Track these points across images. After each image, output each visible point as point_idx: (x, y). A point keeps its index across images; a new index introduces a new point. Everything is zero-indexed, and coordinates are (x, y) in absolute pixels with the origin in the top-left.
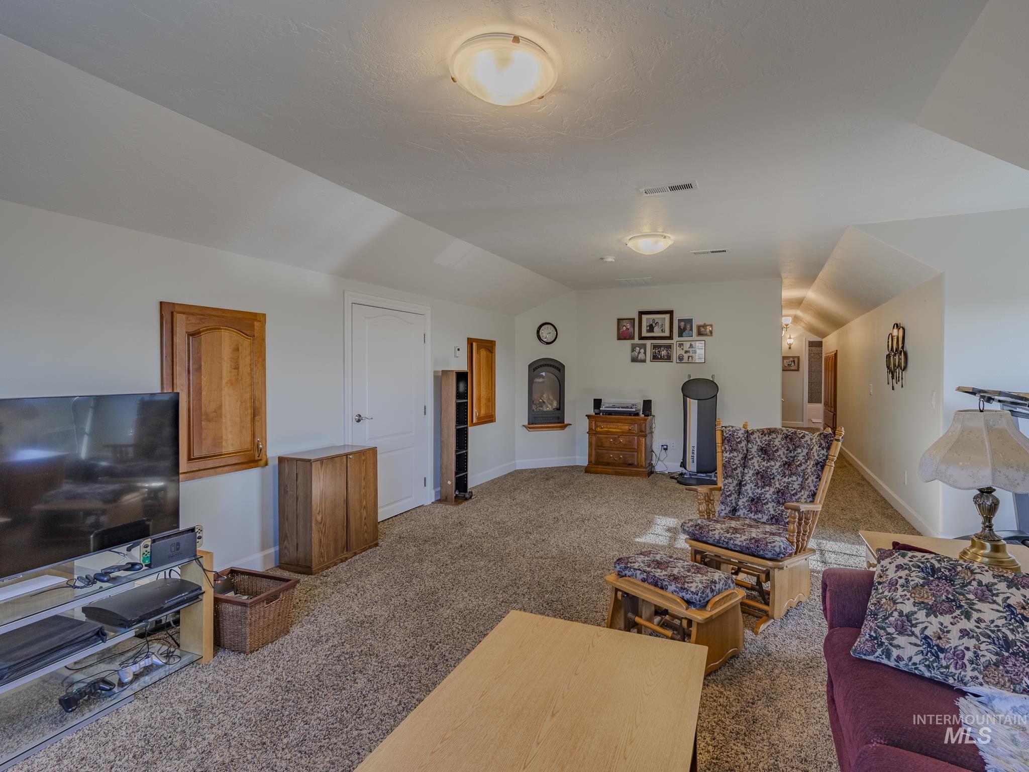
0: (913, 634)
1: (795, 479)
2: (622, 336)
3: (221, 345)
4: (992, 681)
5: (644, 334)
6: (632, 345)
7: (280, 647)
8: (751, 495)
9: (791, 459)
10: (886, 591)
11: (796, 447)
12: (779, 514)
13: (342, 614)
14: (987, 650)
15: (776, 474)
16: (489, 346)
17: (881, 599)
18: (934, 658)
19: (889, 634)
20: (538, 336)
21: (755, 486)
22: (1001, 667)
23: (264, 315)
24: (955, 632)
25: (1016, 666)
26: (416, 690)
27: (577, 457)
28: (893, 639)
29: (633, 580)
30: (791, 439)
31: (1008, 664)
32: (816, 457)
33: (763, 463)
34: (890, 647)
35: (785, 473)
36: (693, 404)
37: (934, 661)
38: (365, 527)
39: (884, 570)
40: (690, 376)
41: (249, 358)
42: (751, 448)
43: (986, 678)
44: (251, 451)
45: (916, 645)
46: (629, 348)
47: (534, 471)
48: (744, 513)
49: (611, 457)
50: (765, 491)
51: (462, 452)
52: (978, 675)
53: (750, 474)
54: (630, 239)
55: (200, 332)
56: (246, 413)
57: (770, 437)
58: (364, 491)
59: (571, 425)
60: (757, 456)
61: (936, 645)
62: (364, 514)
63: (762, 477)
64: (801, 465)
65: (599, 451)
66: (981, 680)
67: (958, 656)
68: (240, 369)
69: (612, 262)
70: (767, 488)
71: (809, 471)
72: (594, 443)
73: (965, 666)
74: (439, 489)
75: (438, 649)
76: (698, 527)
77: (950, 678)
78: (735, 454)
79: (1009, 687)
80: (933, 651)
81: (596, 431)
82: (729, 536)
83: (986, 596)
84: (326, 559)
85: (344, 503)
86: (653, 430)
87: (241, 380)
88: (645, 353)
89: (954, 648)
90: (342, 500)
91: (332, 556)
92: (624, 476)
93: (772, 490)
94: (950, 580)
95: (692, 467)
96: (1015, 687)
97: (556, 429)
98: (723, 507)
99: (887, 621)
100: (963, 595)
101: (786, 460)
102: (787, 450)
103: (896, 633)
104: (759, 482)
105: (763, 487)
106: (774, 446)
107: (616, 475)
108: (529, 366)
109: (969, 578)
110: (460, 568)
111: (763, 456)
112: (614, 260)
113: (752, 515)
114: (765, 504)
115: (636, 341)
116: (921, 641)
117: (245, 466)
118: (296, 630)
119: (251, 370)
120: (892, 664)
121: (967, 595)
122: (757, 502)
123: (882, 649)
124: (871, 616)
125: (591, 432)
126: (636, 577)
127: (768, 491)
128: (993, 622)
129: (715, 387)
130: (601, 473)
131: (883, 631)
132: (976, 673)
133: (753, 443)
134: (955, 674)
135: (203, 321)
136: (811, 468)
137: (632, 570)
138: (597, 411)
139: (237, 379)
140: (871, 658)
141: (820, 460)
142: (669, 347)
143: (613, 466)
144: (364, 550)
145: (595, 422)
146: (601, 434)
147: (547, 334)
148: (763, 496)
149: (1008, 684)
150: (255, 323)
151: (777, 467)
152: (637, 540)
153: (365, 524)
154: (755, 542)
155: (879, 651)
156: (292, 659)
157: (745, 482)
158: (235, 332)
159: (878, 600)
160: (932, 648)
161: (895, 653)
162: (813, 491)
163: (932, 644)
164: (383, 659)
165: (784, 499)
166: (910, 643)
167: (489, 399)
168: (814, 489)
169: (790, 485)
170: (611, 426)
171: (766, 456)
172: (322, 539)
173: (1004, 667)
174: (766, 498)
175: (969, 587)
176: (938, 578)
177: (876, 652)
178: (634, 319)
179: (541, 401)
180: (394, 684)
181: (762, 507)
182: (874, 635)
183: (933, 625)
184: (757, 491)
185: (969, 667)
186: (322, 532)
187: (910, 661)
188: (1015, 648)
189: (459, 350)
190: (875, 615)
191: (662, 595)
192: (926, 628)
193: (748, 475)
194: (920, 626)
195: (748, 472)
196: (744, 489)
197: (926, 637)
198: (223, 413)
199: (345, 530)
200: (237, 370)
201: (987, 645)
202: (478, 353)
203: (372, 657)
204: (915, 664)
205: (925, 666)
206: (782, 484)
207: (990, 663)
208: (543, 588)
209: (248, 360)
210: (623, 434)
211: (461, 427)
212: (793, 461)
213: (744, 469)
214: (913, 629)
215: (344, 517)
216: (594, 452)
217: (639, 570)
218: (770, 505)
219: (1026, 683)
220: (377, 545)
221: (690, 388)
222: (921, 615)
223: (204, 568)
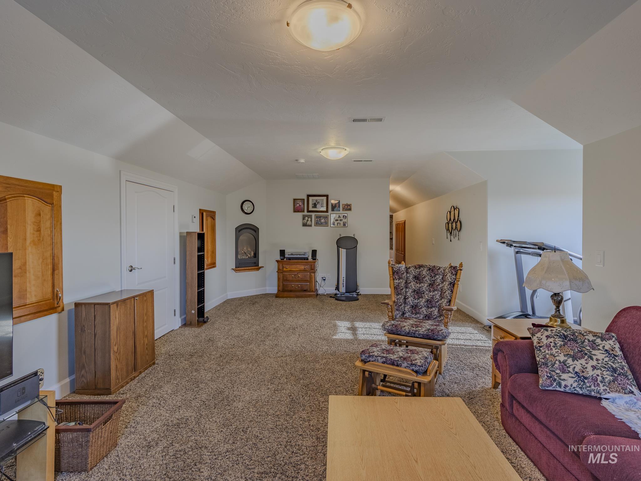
0: (569, 372)
1: (437, 293)
2: (296, 210)
3: (25, 211)
4: (614, 390)
5: (311, 209)
6: (303, 215)
7: (117, 459)
8: (412, 304)
9: (433, 282)
10: (546, 351)
11: (435, 275)
12: (429, 314)
13: (156, 421)
14: (607, 374)
15: (425, 291)
16: (212, 215)
17: (545, 355)
18: (583, 383)
19: (557, 374)
20: (241, 209)
21: (414, 298)
22: (616, 382)
23: (60, 187)
24: (589, 369)
25: (622, 380)
26: (253, 467)
27: (267, 288)
28: (560, 376)
29: (376, 363)
30: (432, 271)
31: (618, 380)
32: (450, 280)
33: (417, 285)
34: (560, 381)
35: (430, 290)
36: (343, 252)
37: (583, 385)
38: (147, 351)
39: (540, 339)
40: (340, 235)
41: (49, 221)
42: (409, 277)
43: (610, 389)
44: (51, 299)
45: (572, 377)
46: (301, 218)
47: (241, 299)
48: (409, 315)
49: (293, 287)
50: (420, 301)
51: (201, 290)
52: (606, 388)
53: (410, 292)
54: (322, 150)
55: (5, 199)
56: (47, 268)
57: (420, 270)
58: (146, 323)
59: (263, 267)
60: (413, 281)
61: (582, 376)
62: (146, 342)
63: (417, 293)
64: (439, 285)
65: (284, 283)
66: (608, 390)
67: (595, 380)
68: (42, 232)
69: (303, 163)
70: (421, 299)
71: (445, 288)
72: (281, 278)
73: (599, 384)
74: (183, 317)
75: (250, 432)
76: (394, 326)
77: (593, 392)
78: (401, 280)
79: (622, 392)
80: (581, 379)
81: (283, 271)
82: (414, 329)
83: (594, 347)
84: (120, 380)
85: (133, 335)
86: (317, 268)
87: (43, 240)
88: (311, 221)
89: (592, 376)
90: (132, 332)
91: (125, 377)
92: (301, 298)
93: (424, 300)
94: (575, 341)
95: (343, 289)
96: (625, 391)
97: (253, 270)
98: (398, 312)
99: (554, 367)
100: (585, 348)
101: (430, 282)
102: (431, 277)
103: (561, 372)
104: (416, 296)
105: (418, 299)
106: (423, 274)
107: (296, 298)
108: (235, 228)
109: (583, 339)
110: (230, 371)
111: (416, 281)
112: (304, 162)
113: (413, 316)
114: (420, 308)
115: (306, 213)
116: (574, 375)
117: (45, 313)
118: (123, 442)
119: (52, 232)
120: (562, 390)
121: (586, 347)
122: (415, 308)
123: (556, 382)
124: (544, 365)
125: (279, 271)
126: (378, 361)
127: (421, 301)
128: (603, 359)
129: (356, 241)
130: (287, 297)
131: (554, 373)
132: (605, 387)
133: (410, 274)
134: (595, 389)
135: (9, 189)
136: (447, 286)
137: (374, 357)
138: (282, 258)
139: (39, 240)
140: (551, 388)
141: (452, 281)
142: (326, 217)
143: (294, 292)
144: (146, 369)
145: (282, 265)
146: (286, 272)
147: (247, 207)
148: (419, 304)
149: (621, 390)
150: (54, 192)
151: (425, 286)
152: (334, 337)
153: (147, 348)
154: (432, 331)
155: (555, 384)
156: (134, 466)
157: (407, 297)
158: (37, 200)
159: (544, 356)
160: (581, 378)
161: (563, 383)
162: (450, 299)
163: (580, 375)
164: (212, 449)
165: (432, 305)
166: (570, 377)
167: (213, 252)
168: (450, 298)
169: (434, 297)
170: (293, 267)
171: (417, 281)
172: (118, 365)
173: (617, 382)
174: (421, 305)
175: (585, 343)
176: (569, 340)
177: (553, 384)
178: (304, 200)
179: (243, 252)
180: (233, 466)
181: (419, 310)
182: (550, 375)
183: (578, 365)
184: (415, 301)
185: (601, 385)
186: (118, 359)
187: (572, 386)
188: (618, 371)
189: (195, 217)
190: (546, 364)
191: (399, 370)
192: (575, 367)
193: (409, 292)
194: (572, 367)
195: (409, 291)
196: (407, 300)
197: (576, 373)
198: (27, 269)
199: (134, 355)
200: (38, 232)
201: (606, 372)
202: (207, 220)
203: (203, 449)
204: (574, 388)
205: (580, 388)
206: (429, 296)
207: (610, 381)
208: (296, 377)
209: (48, 224)
210: (300, 271)
211: (201, 272)
212: (434, 282)
213: (406, 289)
214: (569, 369)
215: (133, 345)
216: (281, 284)
217: (379, 356)
218: (423, 309)
219: (629, 388)
220: (154, 364)
221: (341, 242)
222: (570, 361)
223: (48, 405)
